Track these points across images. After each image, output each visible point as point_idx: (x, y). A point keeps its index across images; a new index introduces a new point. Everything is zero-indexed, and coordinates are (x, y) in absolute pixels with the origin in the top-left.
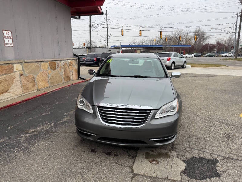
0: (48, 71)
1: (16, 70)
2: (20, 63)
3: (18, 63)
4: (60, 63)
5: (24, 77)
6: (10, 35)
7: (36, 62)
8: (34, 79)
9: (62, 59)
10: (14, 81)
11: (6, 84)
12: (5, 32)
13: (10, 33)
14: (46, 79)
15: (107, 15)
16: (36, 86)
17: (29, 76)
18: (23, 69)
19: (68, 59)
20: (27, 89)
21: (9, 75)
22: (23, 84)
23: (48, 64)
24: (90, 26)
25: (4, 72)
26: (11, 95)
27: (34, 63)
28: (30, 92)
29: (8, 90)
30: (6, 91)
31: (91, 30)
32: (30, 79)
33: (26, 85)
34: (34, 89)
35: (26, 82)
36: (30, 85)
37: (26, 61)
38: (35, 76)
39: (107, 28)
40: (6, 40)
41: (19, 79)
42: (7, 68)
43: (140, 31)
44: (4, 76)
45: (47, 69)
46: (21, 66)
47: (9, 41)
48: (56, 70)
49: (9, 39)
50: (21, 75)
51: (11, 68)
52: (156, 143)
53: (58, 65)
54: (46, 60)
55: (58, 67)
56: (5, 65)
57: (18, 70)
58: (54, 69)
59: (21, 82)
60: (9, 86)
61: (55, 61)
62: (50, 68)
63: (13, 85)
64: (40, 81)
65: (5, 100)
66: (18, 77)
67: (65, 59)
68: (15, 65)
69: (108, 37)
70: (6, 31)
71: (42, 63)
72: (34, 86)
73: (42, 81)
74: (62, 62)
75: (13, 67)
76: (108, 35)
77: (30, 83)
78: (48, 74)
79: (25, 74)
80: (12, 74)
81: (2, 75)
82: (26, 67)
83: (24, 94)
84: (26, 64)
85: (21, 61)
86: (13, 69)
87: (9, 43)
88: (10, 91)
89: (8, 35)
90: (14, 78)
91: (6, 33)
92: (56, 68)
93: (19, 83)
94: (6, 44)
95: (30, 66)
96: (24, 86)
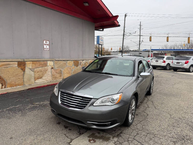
0: (72, 67)
1: (49, 65)
2: (52, 61)
3: (50, 61)
4: (82, 62)
5: (54, 70)
6: (48, 43)
7: (64, 61)
8: (61, 71)
9: (84, 59)
10: (47, 72)
11: (41, 74)
12: (44, 41)
13: (48, 42)
14: (70, 72)
15: (140, 25)
16: (62, 76)
17: (57, 70)
18: (54, 64)
19: (89, 59)
20: (56, 78)
21: (44, 68)
22: (53, 74)
23: (73, 62)
24: (124, 35)
25: (41, 66)
26: (44, 81)
27: (62, 61)
28: (57, 80)
29: (42, 77)
30: (41, 78)
31: (124, 38)
32: (58, 71)
33: (55, 75)
34: (61, 78)
35: (55, 73)
36: (58, 75)
37: (56, 59)
38: (62, 70)
39: (140, 36)
40: (45, 47)
41: (50, 71)
42: (43, 63)
43: (168, 37)
44: (41, 68)
45: (72, 66)
46: (53, 63)
47: (46, 47)
48: (79, 67)
49: (47, 46)
50: (52, 68)
51: (46, 64)
52: (93, 126)
53: (80, 64)
54: (71, 59)
55: (80, 65)
56: (42, 61)
57: (51, 65)
58: (77, 66)
59: (51, 73)
60: (43, 75)
61: (78, 61)
62: (74, 65)
63: (45, 75)
64: (66, 73)
65: (39, 83)
66: (49, 70)
67: (86, 59)
68: (49, 62)
69: (140, 43)
70: (46, 41)
71: (68, 62)
72: (61, 76)
73: (67, 73)
74: (84, 61)
75: (47, 63)
76: (140, 41)
77: (58, 74)
78: (72, 69)
79: (55, 68)
80: (46, 67)
81: (39, 67)
82: (56, 63)
83: (53, 81)
84: (56, 62)
85: (53, 60)
86: (47, 64)
87: (46, 48)
88: (43, 78)
89: (46, 43)
90: (47, 70)
91: (46, 42)
92: (79, 65)
93: (50, 73)
94: (45, 48)
95: (59, 63)
96: (53, 75)
